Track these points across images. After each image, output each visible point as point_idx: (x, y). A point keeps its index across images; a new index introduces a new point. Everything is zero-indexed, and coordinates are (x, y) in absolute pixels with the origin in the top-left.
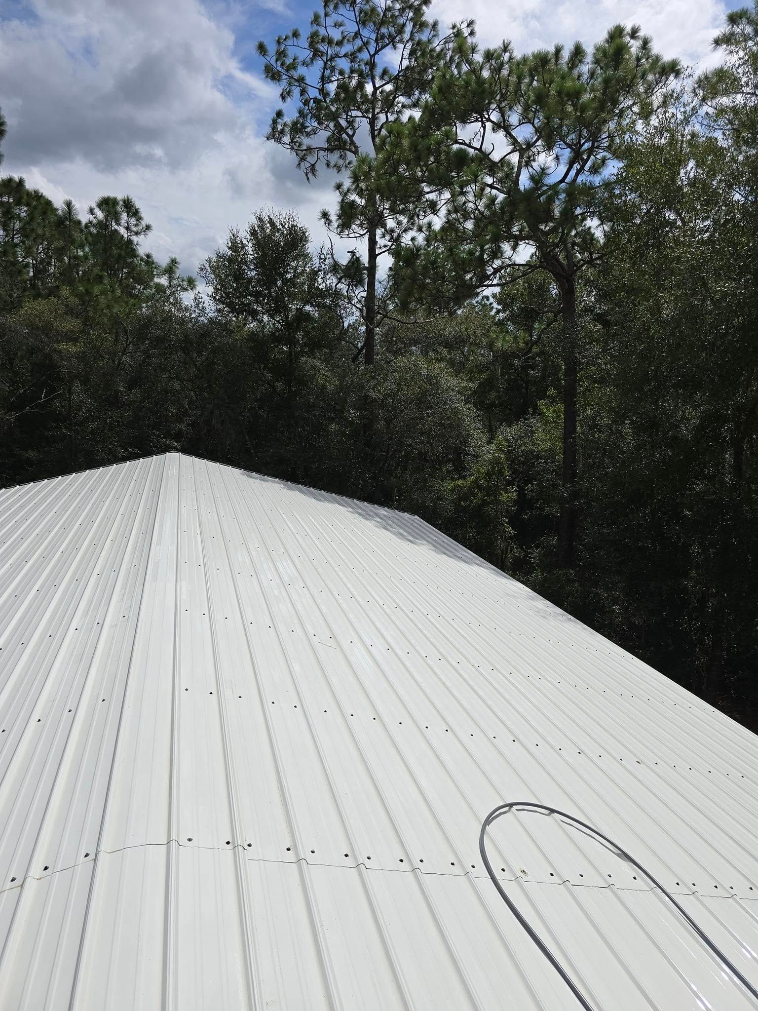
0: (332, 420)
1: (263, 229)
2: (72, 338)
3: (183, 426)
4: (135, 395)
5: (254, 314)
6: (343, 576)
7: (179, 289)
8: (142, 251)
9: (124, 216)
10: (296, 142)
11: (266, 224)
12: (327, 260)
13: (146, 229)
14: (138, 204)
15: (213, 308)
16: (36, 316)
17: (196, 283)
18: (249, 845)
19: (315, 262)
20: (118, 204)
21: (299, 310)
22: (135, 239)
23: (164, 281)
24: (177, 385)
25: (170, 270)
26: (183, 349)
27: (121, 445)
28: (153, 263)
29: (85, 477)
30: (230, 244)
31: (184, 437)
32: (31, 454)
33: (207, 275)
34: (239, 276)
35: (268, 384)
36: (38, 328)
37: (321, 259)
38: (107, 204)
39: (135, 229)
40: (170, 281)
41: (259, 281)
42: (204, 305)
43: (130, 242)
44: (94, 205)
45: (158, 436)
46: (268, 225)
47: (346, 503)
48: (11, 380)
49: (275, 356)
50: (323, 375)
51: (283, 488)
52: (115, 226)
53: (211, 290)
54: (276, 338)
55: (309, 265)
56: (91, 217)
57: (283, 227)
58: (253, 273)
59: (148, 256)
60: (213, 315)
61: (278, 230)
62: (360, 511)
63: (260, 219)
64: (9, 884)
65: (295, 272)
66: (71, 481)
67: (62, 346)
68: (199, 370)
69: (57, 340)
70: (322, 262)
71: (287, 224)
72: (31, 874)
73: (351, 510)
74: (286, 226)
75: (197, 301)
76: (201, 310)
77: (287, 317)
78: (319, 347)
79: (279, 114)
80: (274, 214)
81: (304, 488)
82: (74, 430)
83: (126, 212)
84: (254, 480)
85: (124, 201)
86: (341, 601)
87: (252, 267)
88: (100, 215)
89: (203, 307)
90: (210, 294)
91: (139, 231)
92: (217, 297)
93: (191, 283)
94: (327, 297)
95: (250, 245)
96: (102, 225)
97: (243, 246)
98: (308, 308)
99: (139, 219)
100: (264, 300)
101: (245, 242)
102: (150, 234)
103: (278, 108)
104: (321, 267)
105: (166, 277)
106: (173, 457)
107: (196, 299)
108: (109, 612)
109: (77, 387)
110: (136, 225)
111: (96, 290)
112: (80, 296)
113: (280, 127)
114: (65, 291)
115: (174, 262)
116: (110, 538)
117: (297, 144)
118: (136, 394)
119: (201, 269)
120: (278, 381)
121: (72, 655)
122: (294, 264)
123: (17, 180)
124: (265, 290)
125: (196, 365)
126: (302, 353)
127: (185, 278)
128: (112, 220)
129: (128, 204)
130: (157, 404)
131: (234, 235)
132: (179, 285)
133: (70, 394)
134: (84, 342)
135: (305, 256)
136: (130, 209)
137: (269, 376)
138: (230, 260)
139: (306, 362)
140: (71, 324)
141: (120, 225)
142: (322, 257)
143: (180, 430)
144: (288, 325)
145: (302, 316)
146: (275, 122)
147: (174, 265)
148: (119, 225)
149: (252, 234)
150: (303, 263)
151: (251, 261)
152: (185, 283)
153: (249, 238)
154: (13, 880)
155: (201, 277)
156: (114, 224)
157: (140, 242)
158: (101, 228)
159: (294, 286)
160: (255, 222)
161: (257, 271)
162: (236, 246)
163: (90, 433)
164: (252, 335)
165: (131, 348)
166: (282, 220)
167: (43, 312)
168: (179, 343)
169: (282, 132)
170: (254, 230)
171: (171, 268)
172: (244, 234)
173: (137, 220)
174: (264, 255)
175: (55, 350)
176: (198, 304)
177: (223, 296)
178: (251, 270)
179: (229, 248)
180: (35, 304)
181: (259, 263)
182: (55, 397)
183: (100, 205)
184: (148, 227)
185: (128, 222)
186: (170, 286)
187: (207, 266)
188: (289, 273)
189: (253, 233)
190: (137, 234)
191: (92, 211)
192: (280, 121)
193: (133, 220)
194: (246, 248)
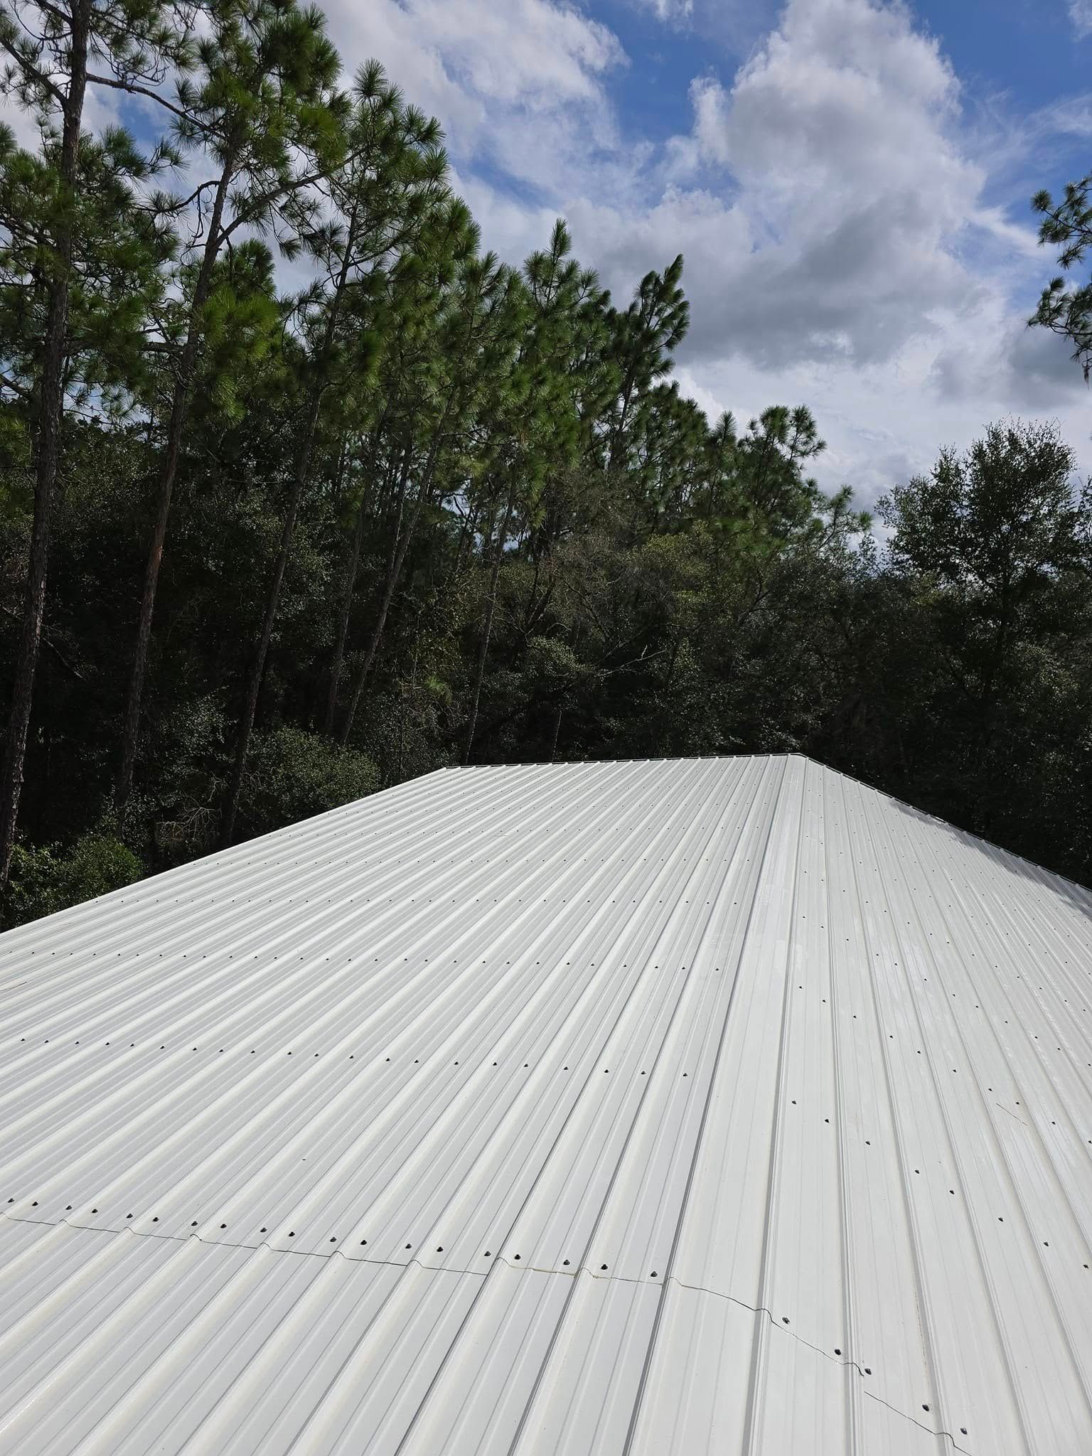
0: (1052, 745)
1: (996, 449)
2: (694, 586)
3: (809, 719)
4: (753, 666)
5: (952, 571)
6: (1045, 1008)
7: (846, 528)
8: (804, 477)
9: (792, 432)
10: (1078, 323)
11: (1004, 442)
13: (818, 448)
14: (814, 415)
15: (887, 557)
16: (659, 555)
17: (872, 522)
18: (868, 1372)
19: (1074, 500)
20: (787, 415)
21: (1030, 571)
22: (799, 461)
23: (826, 519)
24: (814, 660)
25: (838, 505)
26: (833, 612)
27: (721, 731)
28: (816, 492)
29: (678, 767)
30: (939, 470)
31: (807, 733)
32: (613, 723)
33: (889, 512)
34: (940, 516)
35: (954, 675)
36: (657, 571)
38: (774, 418)
39: (802, 448)
40: (836, 518)
41: (972, 523)
42: (875, 553)
43: (791, 464)
44: (758, 418)
45: (772, 726)
46: (1007, 443)
47: (1062, 887)
48: (611, 630)
49: (975, 635)
50: (1050, 672)
51: (955, 839)
52: (779, 446)
53: (893, 532)
54: (981, 608)
55: (1063, 504)
56: (750, 433)
57: (1031, 445)
58: (966, 512)
59: (811, 483)
60: (886, 567)
61: (1022, 451)
62: (1085, 906)
63: (996, 435)
64: (561, 1267)
65: (1035, 513)
66: (660, 768)
67: (681, 595)
68: (850, 644)
69: (676, 587)
70: (1087, 500)
71: (1039, 442)
72: (587, 1265)
73: (1067, 899)
74: (1036, 446)
75: (865, 547)
76: (869, 559)
77: (1006, 579)
78: (1055, 629)
79: (1057, 284)
80: (1019, 427)
81: (989, 846)
82: (668, 702)
83: (796, 426)
84: (909, 816)
85: (797, 412)
86: (1039, 1049)
87: (964, 503)
88: (762, 430)
89: (872, 555)
90: (892, 538)
91: (808, 450)
92: (902, 543)
93: (865, 521)
94: (1084, 553)
95: (970, 471)
96: (761, 444)
97: (958, 472)
98: (1046, 567)
99: (811, 435)
100: (974, 551)
101: (962, 466)
102: (822, 454)
103: (1056, 277)
104: (1084, 507)
105: (831, 512)
106: (799, 763)
107: (864, 543)
108: (699, 955)
109: (685, 647)
110: (806, 443)
111: (738, 525)
112: (714, 532)
113: (1053, 304)
114: (699, 526)
115: (847, 492)
116: (705, 857)
117: (1080, 326)
118: (755, 666)
119: (881, 503)
120: (969, 673)
121: (649, 1000)
122: (1036, 501)
123: (670, 386)
124: (980, 537)
125: (847, 637)
126: (1020, 635)
127: (858, 514)
128: (775, 436)
129: (801, 416)
130: (780, 682)
131: (945, 458)
132: (847, 524)
133: (675, 655)
134: (707, 592)
135: (1060, 492)
136: (802, 422)
137: (956, 663)
138: (934, 492)
139: (1024, 649)
140: (696, 568)
141: (784, 442)
142: (1089, 491)
143: (805, 723)
144: (1004, 591)
145: (1034, 580)
146: (1046, 296)
147: (846, 497)
148: (782, 441)
149: (976, 456)
150: (1053, 500)
151: (967, 495)
152: (856, 521)
153: (970, 462)
154: (566, 1263)
155: (880, 513)
156: (776, 441)
157: (805, 466)
158: (758, 447)
159: (1031, 534)
160: (985, 438)
161: (972, 509)
162: (947, 474)
163: (686, 708)
164: (945, 603)
165: (763, 602)
166: (1031, 436)
167: (669, 550)
168: (830, 604)
169: (1058, 311)
170: (981, 450)
171: (840, 500)
172: (963, 455)
173: (808, 437)
174: (990, 486)
175: (671, 599)
176: (866, 551)
177: (910, 541)
178: (962, 507)
179: (936, 476)
180: (660, 540)
181: (980, 497)
182: (655, 657)
183: (764, 420)
184: (821, 446)
185: (795, 440)
186: (834, 524)
187: (892, 499)
188: (1025, 513)
189: (979, 454)
190: (804, 454)
191: (752, 426)
192: (1056, 294)
193: (803, 437)
194: (963, 476)
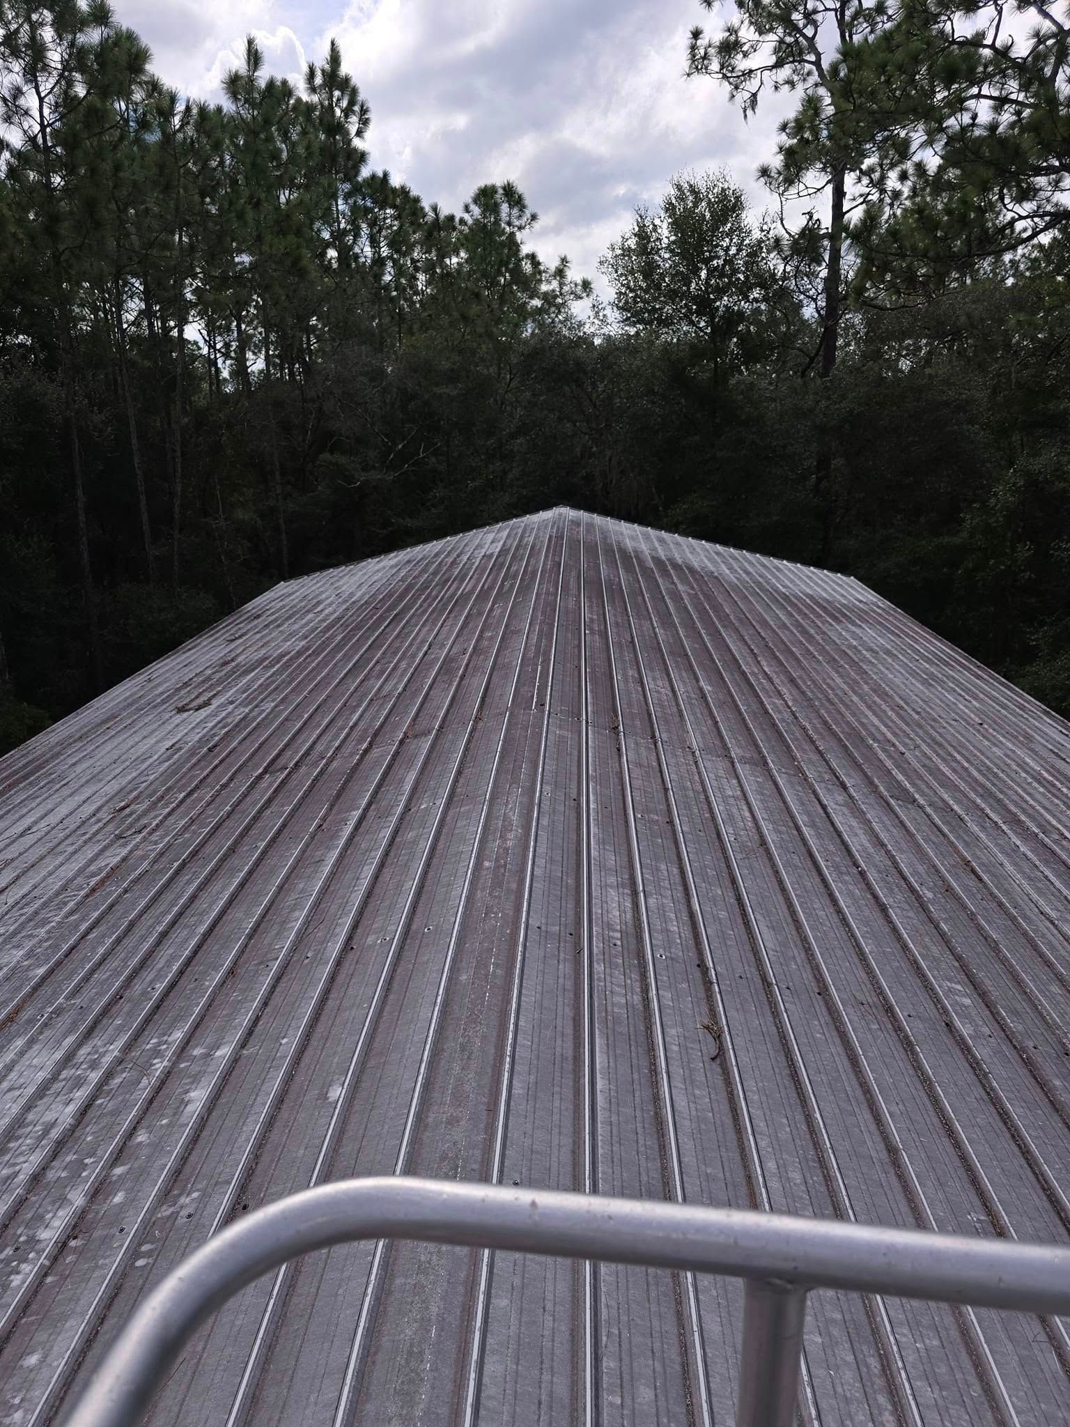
1: (682, 200)
7: (572, 297)
8: (525, 250)
9: (505, 208)
10: (727, 67)
11: (686, 193)
12: (771, 232)
13: (532, 220)
14: (521, 189)
15: (617, 316)
17: (593, 287)
19: (752, 236)
20: (496, 192)
22: (518, 235)
23: (553, 288)
25: (560, 272)
28: (540, 264)
30: (637, 229)
33: (610, 270)
34: (649, 270)
37: (762, 230)
38: (486, 196)
39: (517, 223)
40: (561, 288)
41: (676, 273)
42: (603, 315)
43: (513, 240)
44: (470, 200)
46: (690, 194)
48: (387, 434)
53: (612, 293)
54: (696, 351)
55: (747, 242)
56: (467, 216)
57: (710, 192)
58: (669, 264)
59: (534, 256)
60: (618, 325)
61: (703, 199)
63: (679, 188)
65: (726, 254)
69: (437, 383)
70: (764, 235)
71: (716, 188)
74: (715, 191)
75: (594, 311)
76: (602, 320)
79: (697, 33)
80: (695, 178)
83: (507, 201)
85: (504, 188)
87: (666, 256)
88: (476, 211)
90: (613, 301)
91: (523, 224)
92: (621, 304)
93: (587, 288)
95: (665, 225)
96: (479, 225)
97: (655, 228)
99: (523, 208)
100: (682, 299)
101: (657, 222)
103: (693, 26)
105: (556, 282)
107: (594, 306)
110: (520, 217)
112: (454, 324)
113: (702, 52)
115: (564, 261)
117: (730, 69)
119: (602, 263)
122: (725, 243)
123: (381, 175)
124: (684, 285)
125: (591, 401)
127: (579, 282)
128: (491, 215)
129: (509, 191)
131: (641, 217)
132: (572, 292)
135: (738, 229)
136: (512, 196)
138: (637, 251)
140: (450, 362)
142: (765, 227)
144: (714, 332)
145: (734, 317)
146: (693, 48)
147: (565, 266)
148: (499, 219)
149: (667, 210)
150: (738, 240)
151: (666, 248)
152: (579, 289)
153: (663, 215)
156: (493, 219)
157: (524, 239)
158: (477, 228)
159: (725, 275)
160: (673, 192)
161: (673, 261)
162: (644, 230)
165: (514, 383)
166: (709, 183)
169: (705, 57)
170: (671, 204)
171: (561, 270)
172: (656, 212)
173: (521, 210)
174: (685, 236)
175: (436, 396)
177: (629, 302)
178: (664, 260)
179: (635, 235)
181: (677, 249)
182: (432, 453)
183: (476, 199)
184: (534, 218)
185: (510, 215)
186: (561, 293)
187: (610, 258)
188: (717, 257)
189: (670, 208)
190: (520, 228)
191: (467, 209)
192: (699, 42)
193: (515, 211)
194: (659, 231)
